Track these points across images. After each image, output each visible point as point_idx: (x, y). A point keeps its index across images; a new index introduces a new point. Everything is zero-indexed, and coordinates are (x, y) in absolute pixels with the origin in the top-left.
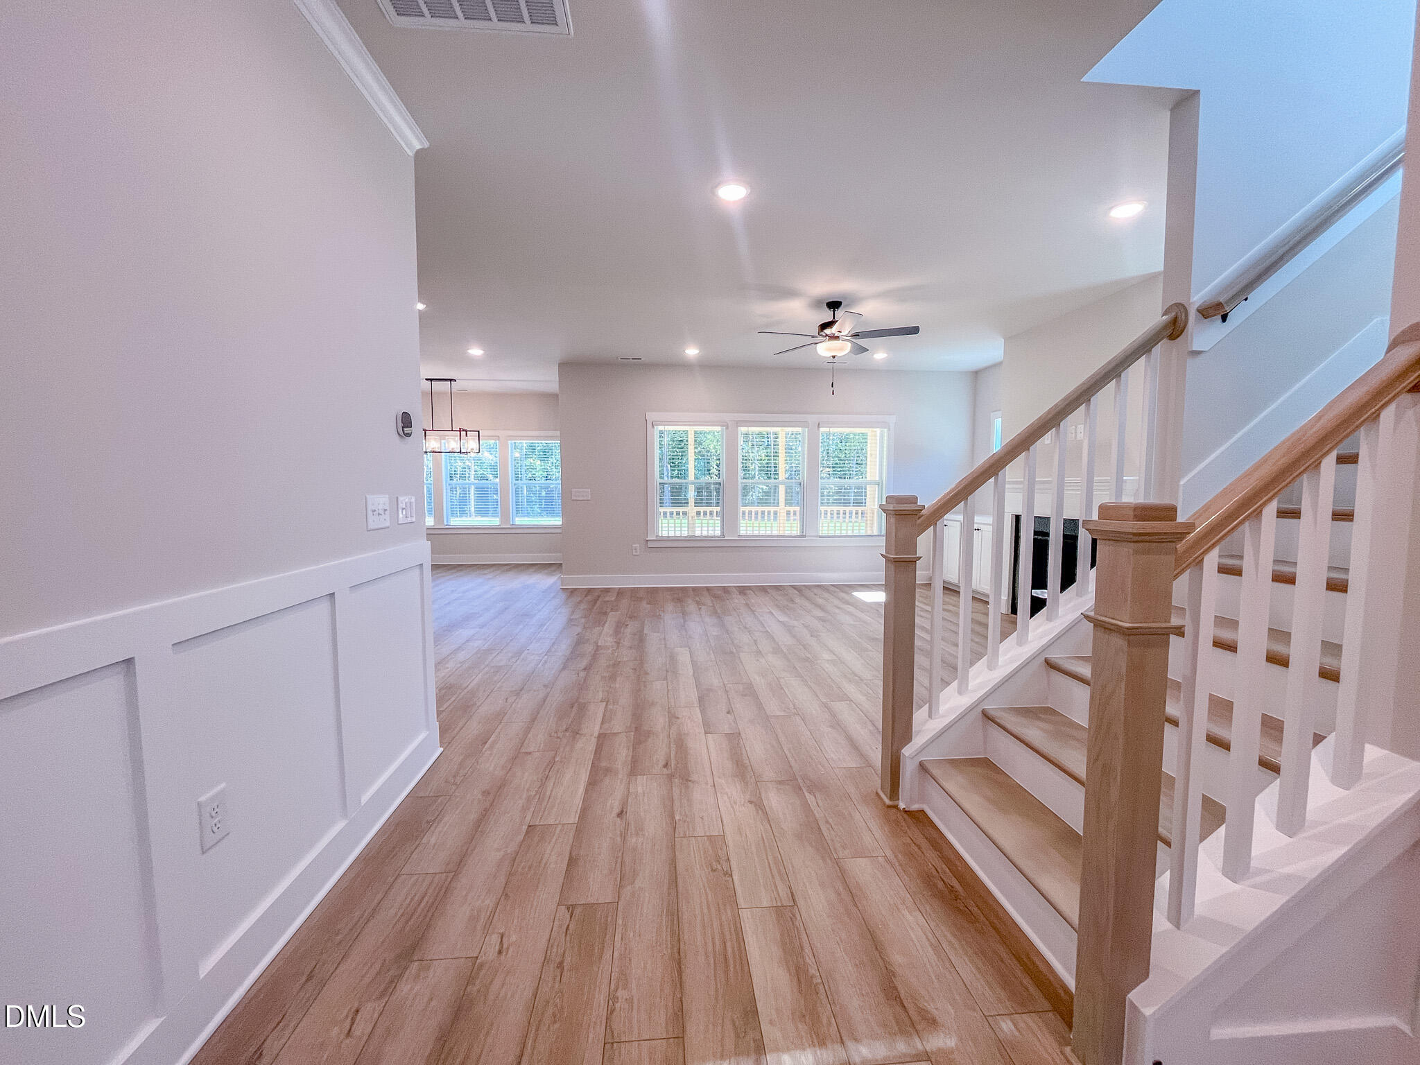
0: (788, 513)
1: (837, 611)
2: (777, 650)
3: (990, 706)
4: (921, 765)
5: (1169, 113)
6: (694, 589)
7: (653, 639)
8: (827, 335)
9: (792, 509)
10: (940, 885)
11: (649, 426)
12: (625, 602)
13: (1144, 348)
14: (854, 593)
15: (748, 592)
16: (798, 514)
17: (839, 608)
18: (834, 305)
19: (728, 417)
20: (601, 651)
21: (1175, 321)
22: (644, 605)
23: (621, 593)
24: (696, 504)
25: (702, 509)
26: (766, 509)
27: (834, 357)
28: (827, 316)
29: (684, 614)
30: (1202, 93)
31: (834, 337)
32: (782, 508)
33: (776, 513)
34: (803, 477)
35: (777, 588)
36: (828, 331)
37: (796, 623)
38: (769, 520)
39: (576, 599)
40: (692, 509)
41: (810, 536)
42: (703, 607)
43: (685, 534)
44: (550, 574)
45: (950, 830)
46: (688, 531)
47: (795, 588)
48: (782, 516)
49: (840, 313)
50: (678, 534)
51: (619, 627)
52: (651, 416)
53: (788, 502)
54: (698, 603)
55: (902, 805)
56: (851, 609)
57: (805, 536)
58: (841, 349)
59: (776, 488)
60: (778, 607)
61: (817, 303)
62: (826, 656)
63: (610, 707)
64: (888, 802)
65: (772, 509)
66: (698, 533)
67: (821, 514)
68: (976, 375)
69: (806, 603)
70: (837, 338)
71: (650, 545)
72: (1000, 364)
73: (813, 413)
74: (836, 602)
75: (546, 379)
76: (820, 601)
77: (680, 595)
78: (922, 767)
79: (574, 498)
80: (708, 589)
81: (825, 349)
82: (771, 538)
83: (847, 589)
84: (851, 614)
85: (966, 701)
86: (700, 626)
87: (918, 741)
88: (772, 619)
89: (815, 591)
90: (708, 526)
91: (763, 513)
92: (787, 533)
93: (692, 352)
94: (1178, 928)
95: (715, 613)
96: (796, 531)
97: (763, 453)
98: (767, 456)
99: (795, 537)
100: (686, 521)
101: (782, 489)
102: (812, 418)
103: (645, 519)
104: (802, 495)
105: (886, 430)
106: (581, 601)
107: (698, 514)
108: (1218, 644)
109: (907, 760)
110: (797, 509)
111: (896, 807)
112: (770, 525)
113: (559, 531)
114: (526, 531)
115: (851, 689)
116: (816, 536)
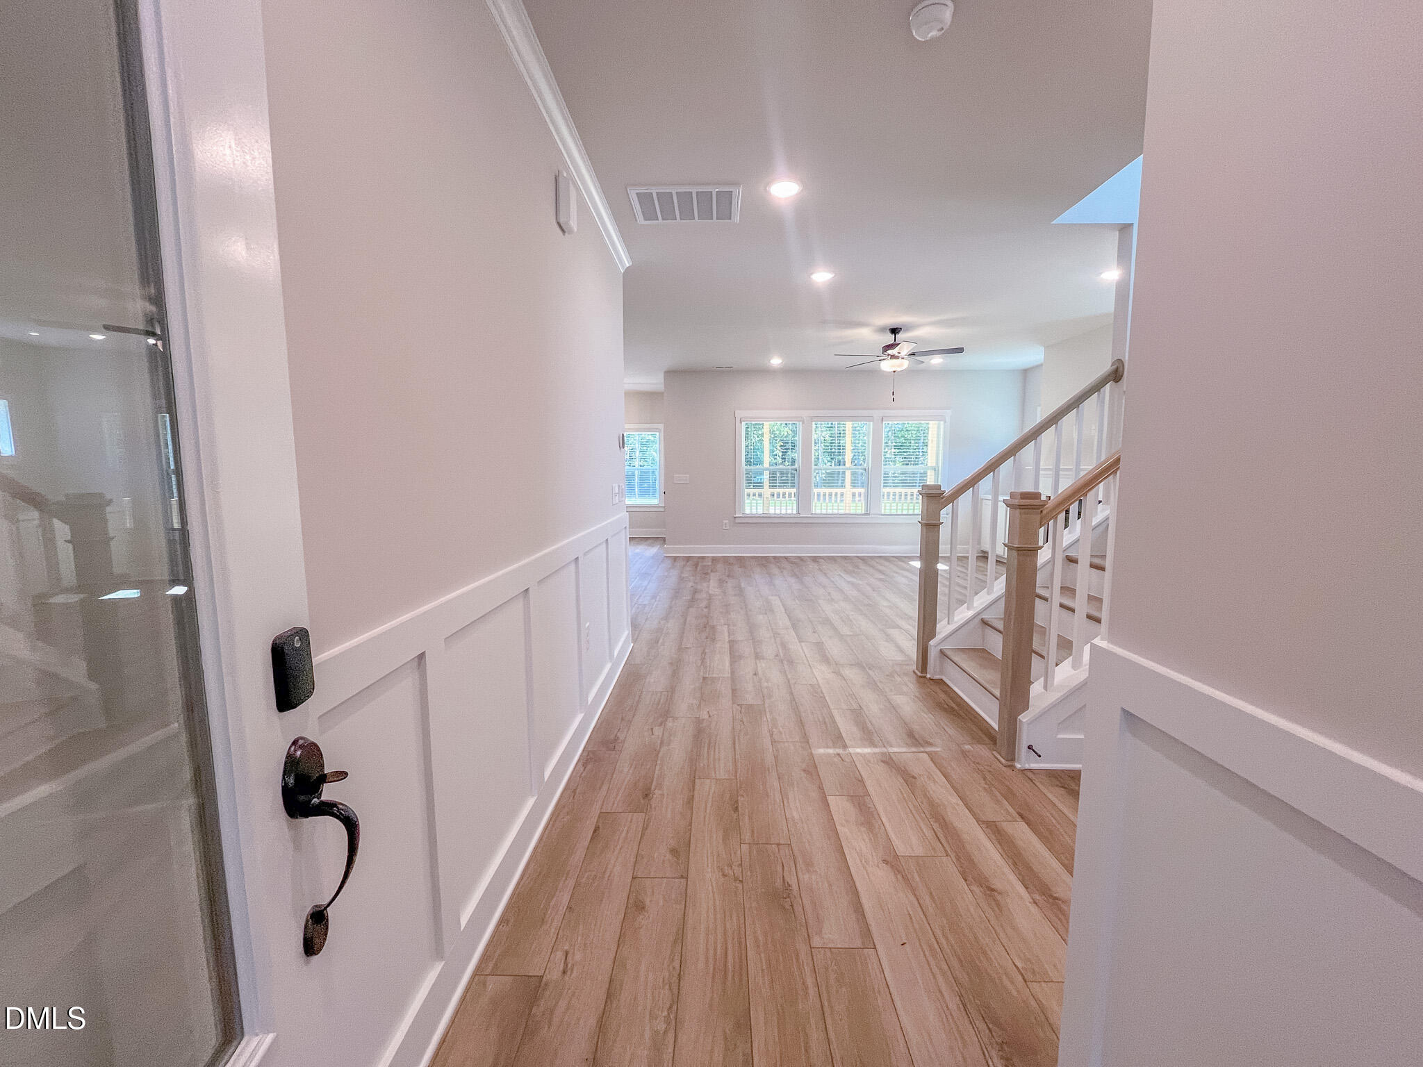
0: (854, 495)
1: (895, 575)
2: (846, 599)
3: (985, 616)
4: (941, 651)
5: (1117, 233)
6: (775, 558)
7: (750, 591)
8: (889, 355)
9: (857, 491)
10: (946, 706)
11: (738, 420)
12: (720, 566)
13: (1096, 388)
14: (910, 563)
15: (820, 560)
16: (862, 495)
17: (897, 573)
18: (894, 331)
19: (805, 414)
20: (714, 597)
21: (1116, 371)
22: (736, 568)
23: (715, 560)
24: (773, 486)
25: (776, 491)
26: (834, 491)
27: (894, 372)
28: (889, 339)
29: (770, 575)
30: (1134, 225)
31: (893, 357)
32: (848, 490)
33: (842, 494)
34: (868, 463)
35: (845, 558)
36: (890, 352)
37: (860, 582)
38: (836, 501)
39: (680, 564)
40: (767, 491)
41: (874, 514)
42: (784, 571)
43: (760, 511)
44: (651, 545)
45: (956, 685)
46: (763, 509)
47: (860, 558)
48: (848, 497)
49: (899, 336)
50: (754, 512)
51: (721, 582)
52: (739, 414)
53: (854, 485)
54: (779, 568)
55: (928, 676)
56: (906, 573)
57: (869, 514)
58: (900, 366)
59: (844, 473)
60: (845, 571)
61: (882, 330)
62: (885, 604)
63: (731, 628)
64: (919, 674)
65: (839, 491)
66: (772, 511)
67: (883, 495)
68: (1026, 373)
69: (871, 571)
70: (897, 357)
71: (738, 521)
72: (1041, 365)
73: (877, 409)
74: (895, 569)
75: (653, 381)
76: (881, 568)
77: (764, 562)
78: (942, 653)
79: (676, 482)
80: (786, 558)
81: (887, 366)
82: (839, 516)
83: (904, 559)
84: (906, 577)
85: (970, 614)
86: (784, 583)
87: (939, 637)
88: (842, 580)
89: (877, 560)
90: (783, 505)
91: (830, 494)
92: (852, 512)
93: (776, 362)
94: (1046, 690)
95: (794, 575)
96: (861, 510)
97: (827, 435)
98: (831, 437)
99: (860, 515)
100: (762, 502)
101: (848, 474)
102: (877, 414)
103: (734, 499)
104: (866, 480)
105: (942, 422)
106: (684, 566)
107: (773, 495)
108: (1093, 566)
109: (933, 648)
110: (862, 490)
111: (925, 677)
112: (837, 505)
113: (662, 510)
114: (638, 510)
115: (903, 623)
116: (879, 515)
